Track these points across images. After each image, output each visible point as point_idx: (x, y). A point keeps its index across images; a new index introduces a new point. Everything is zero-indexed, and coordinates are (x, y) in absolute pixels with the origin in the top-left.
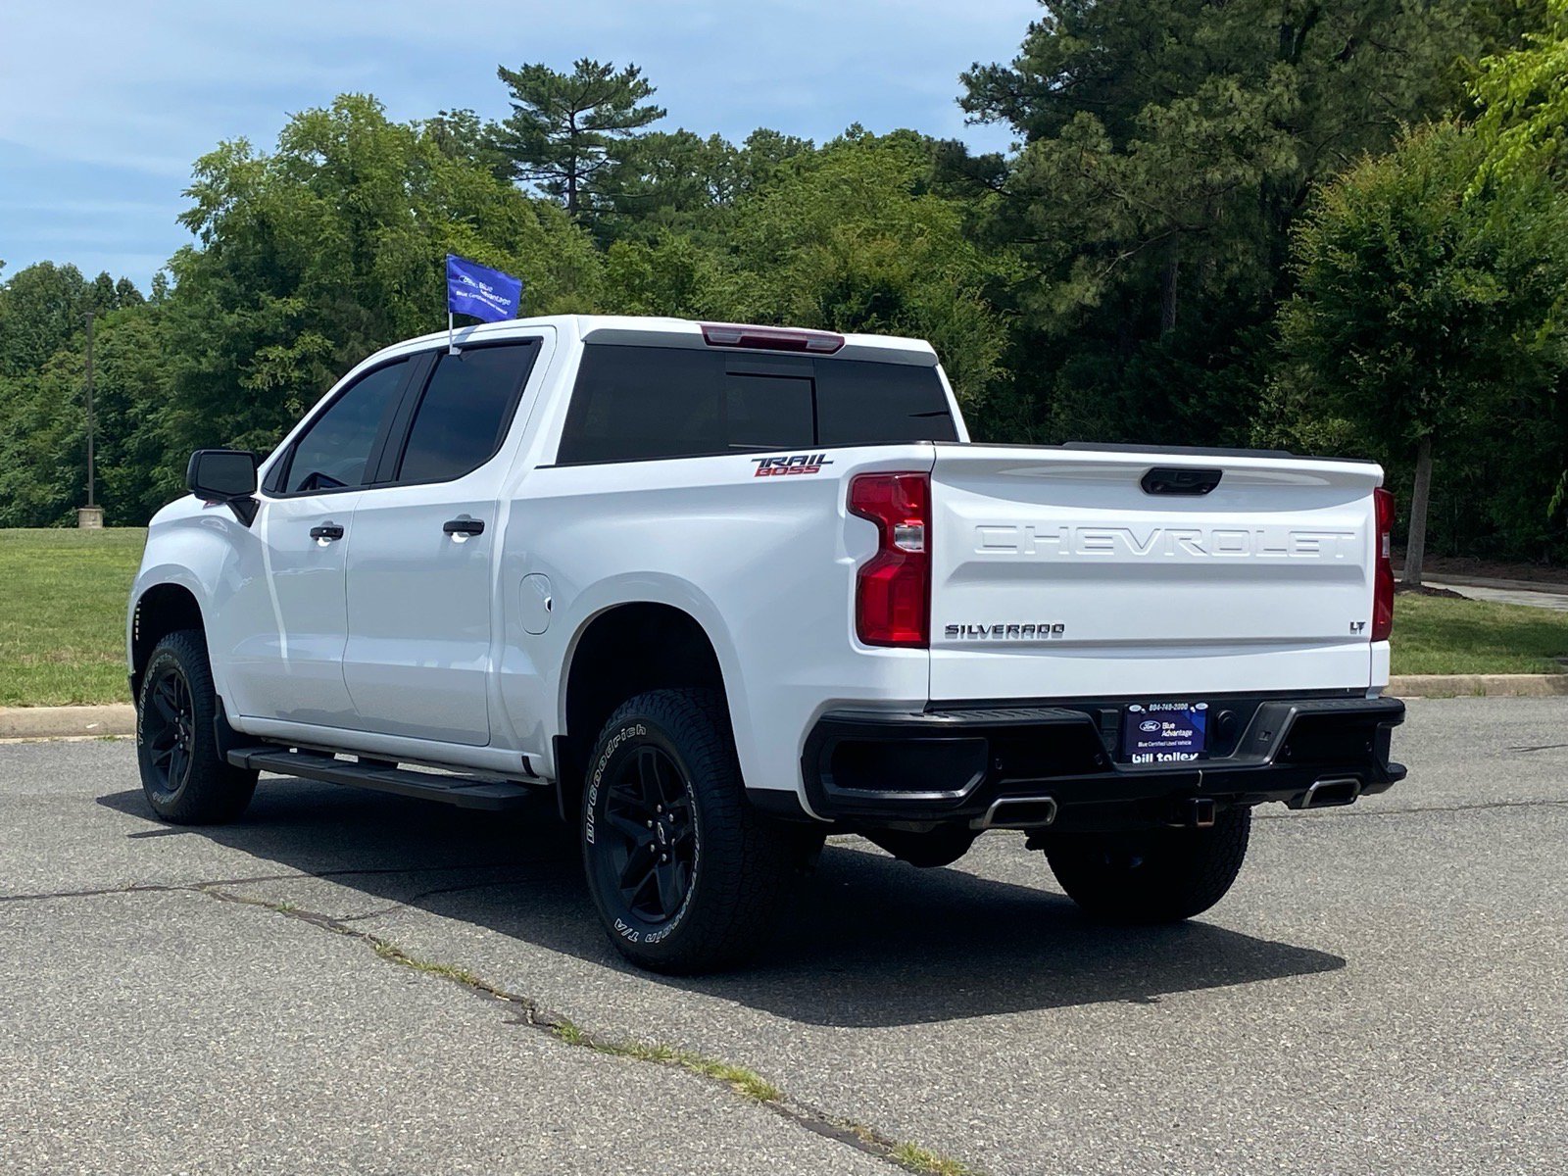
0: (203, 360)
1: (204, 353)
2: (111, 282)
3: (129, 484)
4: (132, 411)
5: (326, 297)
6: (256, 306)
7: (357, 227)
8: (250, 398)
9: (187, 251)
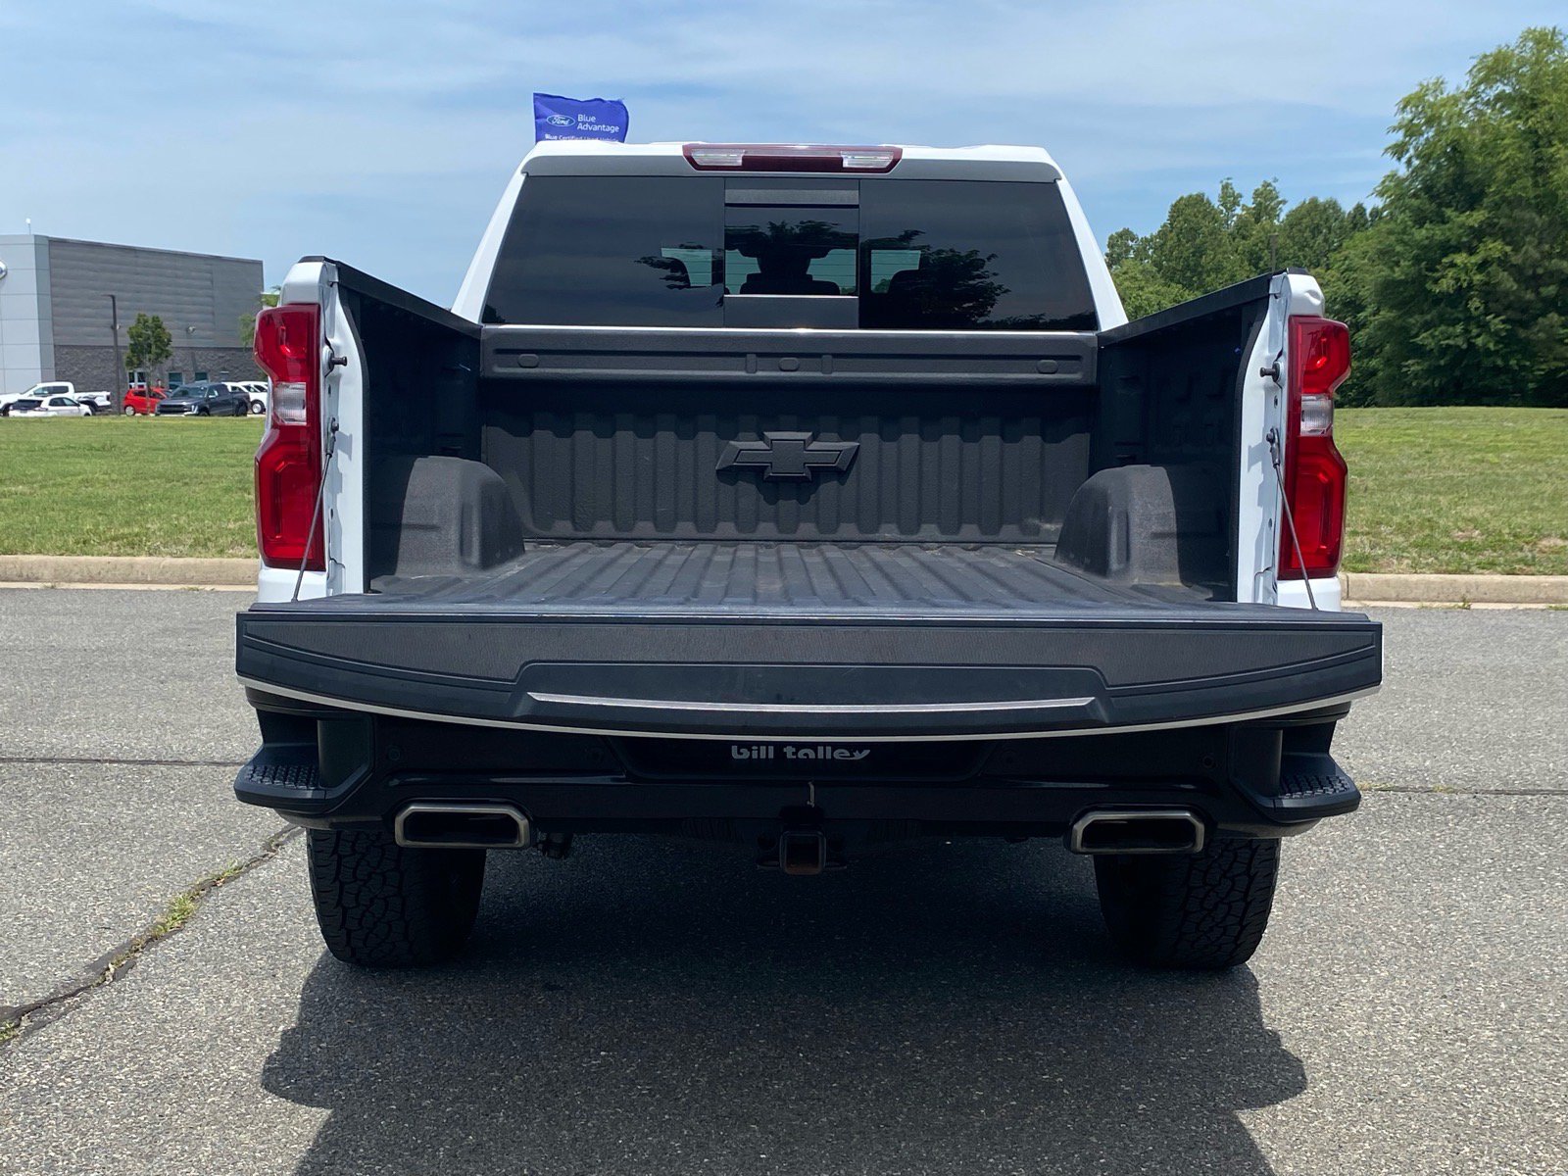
0: (1397, 269)
1: (1397, 264)
2: (1365, 210)
3: (1358, 375)
4: (1362, 315)
5: (1505, 209)
6: (1444, 220)
7: (1536, 145)
8: (1438, 299)
9: (1393, 176)
